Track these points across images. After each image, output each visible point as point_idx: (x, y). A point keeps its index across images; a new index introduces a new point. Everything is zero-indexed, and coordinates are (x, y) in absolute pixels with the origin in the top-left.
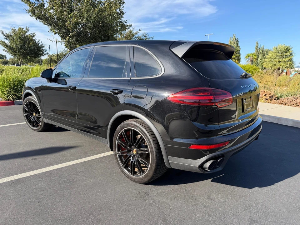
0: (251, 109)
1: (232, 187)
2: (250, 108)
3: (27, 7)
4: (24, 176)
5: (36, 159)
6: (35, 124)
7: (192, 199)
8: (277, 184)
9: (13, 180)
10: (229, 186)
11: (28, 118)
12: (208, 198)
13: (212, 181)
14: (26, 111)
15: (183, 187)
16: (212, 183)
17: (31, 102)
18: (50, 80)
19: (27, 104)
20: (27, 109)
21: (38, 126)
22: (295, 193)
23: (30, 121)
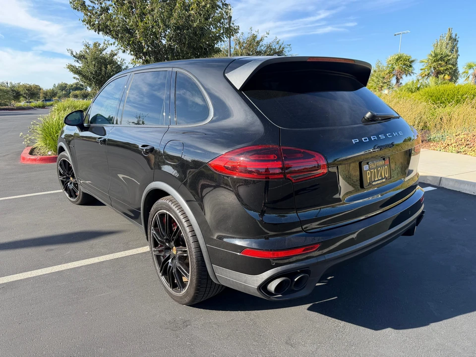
0: (384, 180)
1: (343, 323)
2: (382, 179)
4: (22, 278)
5: (52, 250)
6: (72, 194)
8: (433, 325)
9: (5, 283)
10: (337, 320)
11: (64, 183)
12: (286, 343)
13: (309, 309)
14: (61, 174)
15: (252, 317)
16: (309, 311)
17: (65, 160)
18: (82, 128)
19: (61, 163)
20: (62, 171)
21: (76, 196)
22: (464, 349)
23: (66, 189)
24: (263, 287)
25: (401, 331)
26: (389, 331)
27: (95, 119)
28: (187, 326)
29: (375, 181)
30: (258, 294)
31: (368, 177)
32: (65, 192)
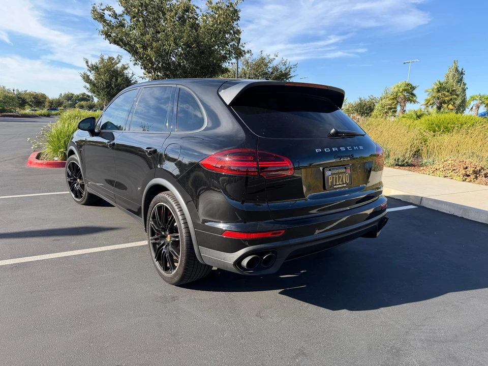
0: (345, 185)
1: (307, 304)
2: (343, 184)
3: (101, 26)
4: (32, 260)
5: (59, 240)
6: (78, 194)
7: (232, 313)
8: (382, 309)
9: (17, 264)
10: (302, 302)
11: (71, 184)
12: (257, 315)
13: (280, 293)
14: (69, 176)
17: (74, 163)
18: (93, 133)
19: (69, 165)
20: (70, 173)
21: (82, 197)
22: (403, 326)
23: (73, 190)
24: (238, 262)
25: (354, 312)
26: (345, 313)
27: (105, 126)
28: (175, 300)
29: (336, 185)
30: (234, 270)
31: (330, 181)
32: (71, 192)
